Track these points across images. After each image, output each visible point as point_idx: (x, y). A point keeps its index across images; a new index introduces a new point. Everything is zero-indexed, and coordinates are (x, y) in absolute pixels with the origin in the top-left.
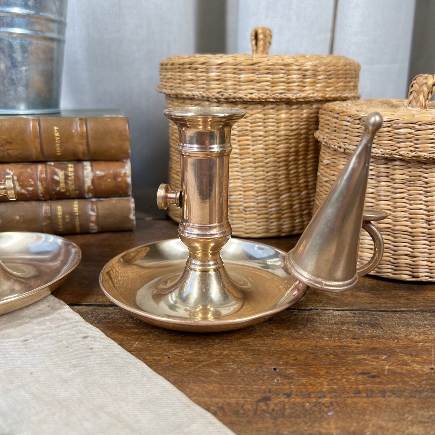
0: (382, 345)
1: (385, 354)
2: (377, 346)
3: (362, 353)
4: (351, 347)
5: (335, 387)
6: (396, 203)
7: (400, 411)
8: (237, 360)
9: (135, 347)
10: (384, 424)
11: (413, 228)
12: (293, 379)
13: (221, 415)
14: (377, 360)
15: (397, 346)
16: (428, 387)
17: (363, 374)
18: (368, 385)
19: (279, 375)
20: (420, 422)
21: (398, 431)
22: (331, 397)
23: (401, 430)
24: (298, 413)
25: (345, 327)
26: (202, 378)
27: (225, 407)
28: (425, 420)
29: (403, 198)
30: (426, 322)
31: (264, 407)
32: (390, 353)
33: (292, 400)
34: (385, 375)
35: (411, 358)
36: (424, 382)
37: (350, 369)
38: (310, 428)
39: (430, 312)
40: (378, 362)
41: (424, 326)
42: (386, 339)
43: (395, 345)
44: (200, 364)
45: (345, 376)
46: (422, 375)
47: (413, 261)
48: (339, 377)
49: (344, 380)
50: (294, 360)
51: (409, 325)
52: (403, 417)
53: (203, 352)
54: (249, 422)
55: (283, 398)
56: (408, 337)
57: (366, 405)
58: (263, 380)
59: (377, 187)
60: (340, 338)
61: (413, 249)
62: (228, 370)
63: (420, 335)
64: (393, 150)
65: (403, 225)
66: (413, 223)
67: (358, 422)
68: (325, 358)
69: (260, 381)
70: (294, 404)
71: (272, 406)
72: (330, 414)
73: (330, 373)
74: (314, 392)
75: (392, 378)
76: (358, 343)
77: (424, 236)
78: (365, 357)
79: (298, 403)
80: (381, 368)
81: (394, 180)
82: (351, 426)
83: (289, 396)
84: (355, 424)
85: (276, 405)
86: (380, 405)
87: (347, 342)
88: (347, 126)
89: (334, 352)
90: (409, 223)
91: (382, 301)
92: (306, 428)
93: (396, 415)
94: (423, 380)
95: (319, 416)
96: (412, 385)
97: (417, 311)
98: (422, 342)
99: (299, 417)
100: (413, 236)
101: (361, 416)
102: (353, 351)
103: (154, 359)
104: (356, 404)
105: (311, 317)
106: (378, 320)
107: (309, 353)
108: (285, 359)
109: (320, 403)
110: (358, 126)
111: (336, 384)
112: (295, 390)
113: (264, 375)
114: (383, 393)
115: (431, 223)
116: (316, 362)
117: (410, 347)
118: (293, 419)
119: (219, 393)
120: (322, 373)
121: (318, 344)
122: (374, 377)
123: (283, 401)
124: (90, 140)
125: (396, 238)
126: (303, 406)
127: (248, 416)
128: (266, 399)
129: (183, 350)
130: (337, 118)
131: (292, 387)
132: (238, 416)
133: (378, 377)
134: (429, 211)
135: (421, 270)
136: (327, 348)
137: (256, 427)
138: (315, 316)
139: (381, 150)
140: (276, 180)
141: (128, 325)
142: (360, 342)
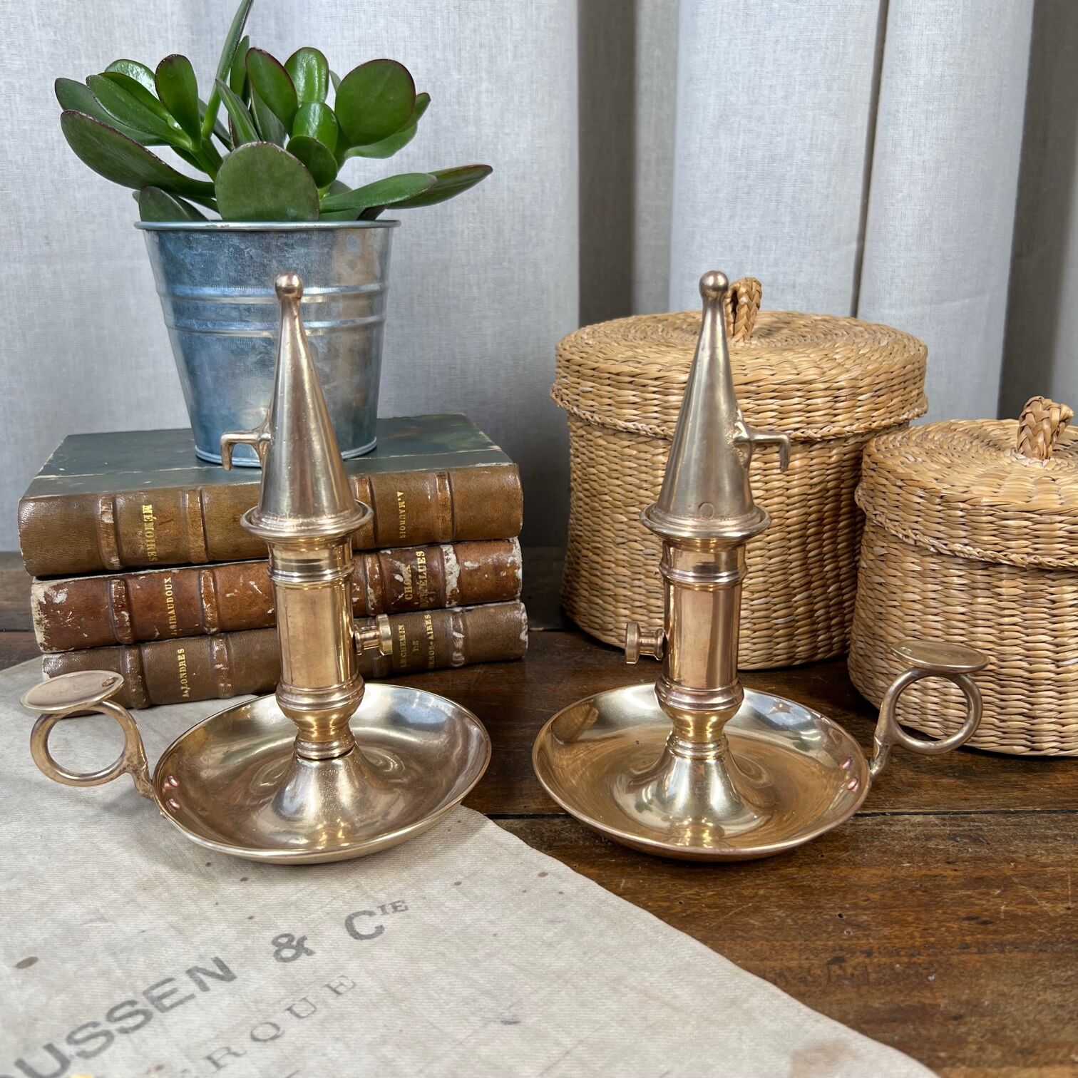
0: (992, 872)
1: (998, 887)
2: (985, 874)
3: (964, 886)
4: (945, 877)
5: (932, 939)
6: (1002, 631)
7: (1027, 972)
8: (781, 903)
9: (623, 888)
10: (1005, 989)
11: (1031, 672)
12: (869, 929)
13: (784, 984)
14: (987, 898)
15: (1015, 873)
16: (1064, 936)
17: (968, 919)
18: (979, 936)
19: (849, 924)
20: (1055, 986)
21: (1026, 998)
22: (929, 955)
23: (1030, 997)
24: (887, 978)
25: (931, 844)
26: (740, 933)
27: (785, 973)
28: (1062, 982)
29: (1014, 624)
30: (1057, 832)
31: (839, 972)
32: (1005, 886)
33: (875, 960)
34: (1001, 920)
35: (1037, 893)
36: (1058, 929)
37: (949, 912)
38: (908, 998)
39: (1063, 812)
40: (989, 901)
41: (1055, 837)
42: (996, 862)
43: (1011, 873)
44: (730, 912)
45: (945, 923)
46: (1055, 919)
47: (1032, 724)
48: (935, 925)
49: (943, 929)
50: (865, 901)
51: (1030, 837)
52: (1032, 980)
53: (728, 893)
54: (824, 992)
55: (861, 959)
56: (1031, 858)
57: (978, 964)
58: (829, 933)
59: (971, 604)
60: (927, 864)
61: (1032, 704)
62: (774, 920)
63: (1049, 854)
64: (999, 552)
65: (1017, 665)
66: (1031, 664)
67: (970, 989)
68: (910, 896)
69: (825, 935)
70: (879, 966)
71: (850, 970)
72: (931, 978)
73: (921, 920)
74: (903, 948)
75: (1012, 924)
76: (956, 870)
77: (1049, 685)
78: (969, 893)
79: (885, 964)
80: (995, 910)
81: (1000, 595)
82: (963, 994)
83: (869, 954)
84: (967, 991)
85: (855, 968)
86: (998, 964)
87: (940, 869)
88: (919, 503)
89: (921, 885)
90: (1024, 664)
91: (984, 794)
92: (902, 998)
93: (1022, 977)
94: (1057, 926)
95: (917, 981)
96: (1041, 934)
97: (1042, 812)
98: (1052, 866)
99: (891, 984)
100: (1032, 685)
101: (974, 980)
102: (949, 884)
103: (660, 906)
104: (965, 963)
105: (876, 828)
106: (981, 830)
107: (886, 888)
108: (852, 899)
109: (915, 963)
110: (940, 508)
111: (933, 935)
112: (877, 946)
113: (827, 926)
114: (1001, 946)
115: (1061, 663)
116: (898, 902)
117: (1034, 874)
118: (882, 986)
119: (771, 953)
120: (910, 919)
121: (896, 873)
122: (985, 923)
123: (863, 962)
124: (456, 510)
125: (1003, 686)
126: (893, 969)
127: (820, 985)
128: (839, 960)
129: (696, 889)
130: (900, 487)
131: (871, 941)
132: (806, 986)
133: (991, 923)
134: (1057, 645)
135: (1045, 739)
136: (910, 879)
137: (835, 998)
138: (883, 827)
139: (979, 550)
140: (785, 571)
141: (597, 851)
142: (957, 868)
